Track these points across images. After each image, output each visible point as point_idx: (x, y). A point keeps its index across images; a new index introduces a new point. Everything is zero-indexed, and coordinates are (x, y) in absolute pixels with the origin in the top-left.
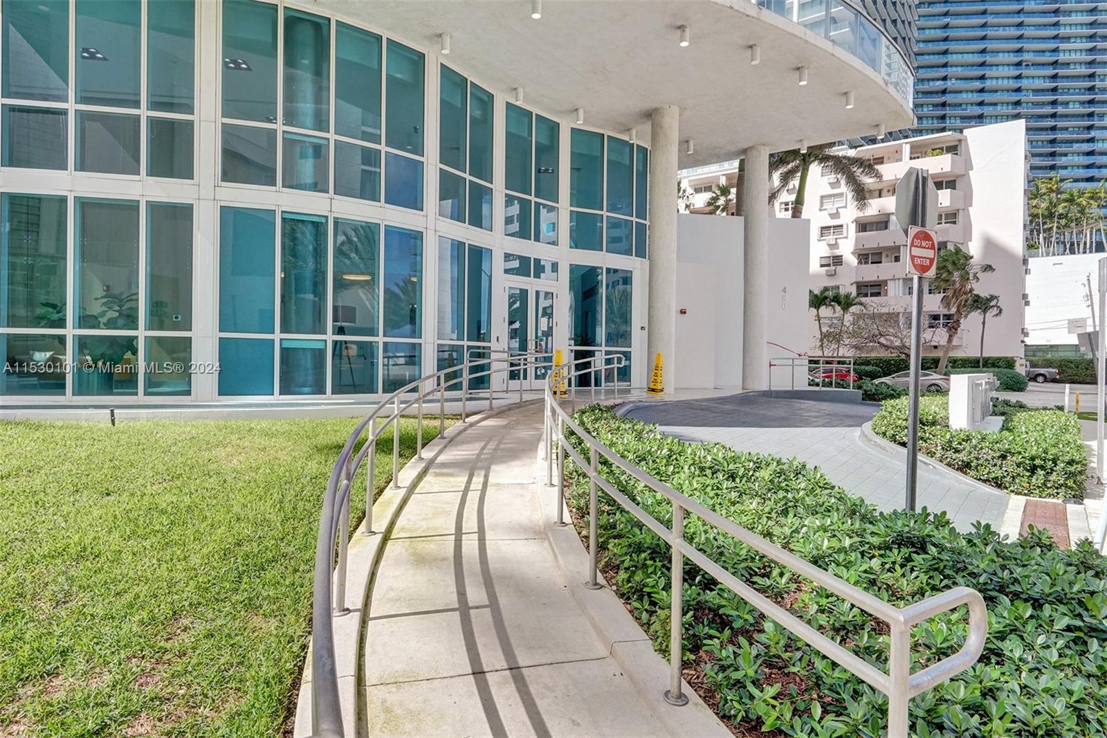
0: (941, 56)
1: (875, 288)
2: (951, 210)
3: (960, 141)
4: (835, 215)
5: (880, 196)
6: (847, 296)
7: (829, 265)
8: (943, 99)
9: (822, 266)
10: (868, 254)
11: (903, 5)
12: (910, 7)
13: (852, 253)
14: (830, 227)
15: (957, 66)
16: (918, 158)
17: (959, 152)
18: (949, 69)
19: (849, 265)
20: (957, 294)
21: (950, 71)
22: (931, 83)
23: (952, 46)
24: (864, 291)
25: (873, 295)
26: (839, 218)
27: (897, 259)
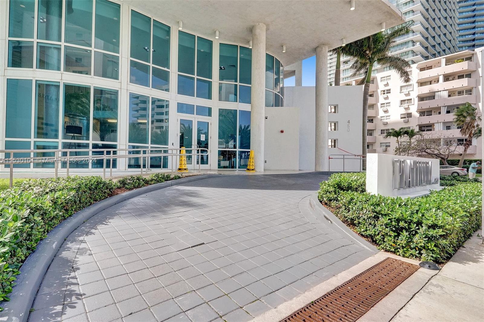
0: (472, 24)
1: (429, 127)
2: (468, 88)
3: (473, 54)
4: (408, 94)
5: (431, 84)
6: (412, 131)
7: (405, 118)
8: (473, 43)
9: (401, 118)
10: (425, 112)
11: (450, 2)
12: (454, 3)
13: (416, 111)
14: (406, 100)
15: (480, 27)
16: (450, 64)
17: (472, 60)
18: (476, 29)
19: (415, 117)
20: (469, 127)
21: (476, 30)
22: (467, 37)
23: (477, 19)
24: (423, 129)
25: (428, 130)
26: (410, 96)
27: (440, 113)
